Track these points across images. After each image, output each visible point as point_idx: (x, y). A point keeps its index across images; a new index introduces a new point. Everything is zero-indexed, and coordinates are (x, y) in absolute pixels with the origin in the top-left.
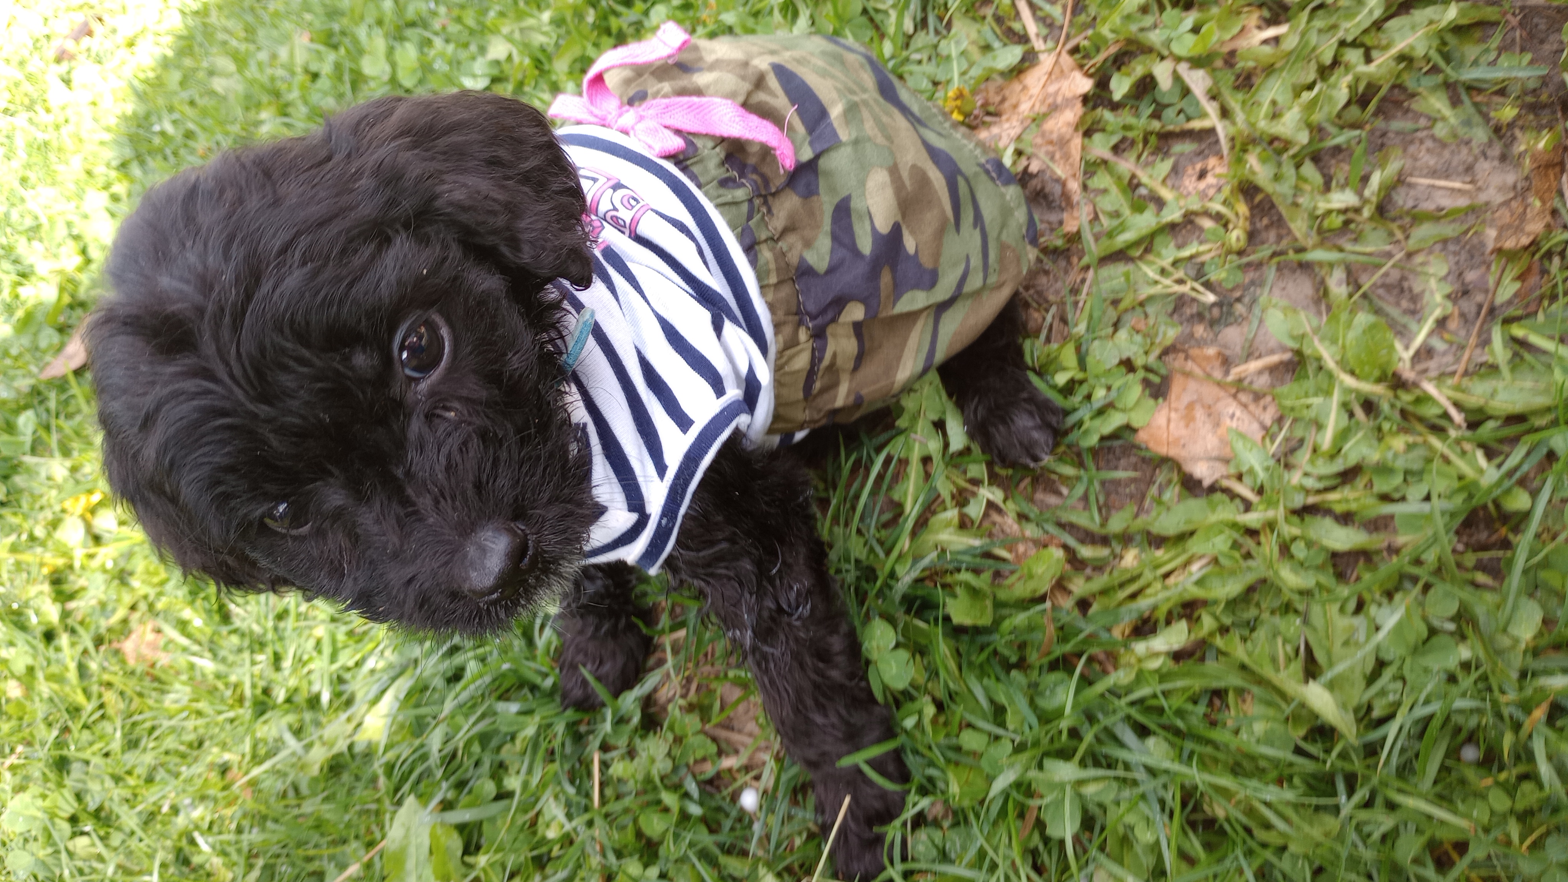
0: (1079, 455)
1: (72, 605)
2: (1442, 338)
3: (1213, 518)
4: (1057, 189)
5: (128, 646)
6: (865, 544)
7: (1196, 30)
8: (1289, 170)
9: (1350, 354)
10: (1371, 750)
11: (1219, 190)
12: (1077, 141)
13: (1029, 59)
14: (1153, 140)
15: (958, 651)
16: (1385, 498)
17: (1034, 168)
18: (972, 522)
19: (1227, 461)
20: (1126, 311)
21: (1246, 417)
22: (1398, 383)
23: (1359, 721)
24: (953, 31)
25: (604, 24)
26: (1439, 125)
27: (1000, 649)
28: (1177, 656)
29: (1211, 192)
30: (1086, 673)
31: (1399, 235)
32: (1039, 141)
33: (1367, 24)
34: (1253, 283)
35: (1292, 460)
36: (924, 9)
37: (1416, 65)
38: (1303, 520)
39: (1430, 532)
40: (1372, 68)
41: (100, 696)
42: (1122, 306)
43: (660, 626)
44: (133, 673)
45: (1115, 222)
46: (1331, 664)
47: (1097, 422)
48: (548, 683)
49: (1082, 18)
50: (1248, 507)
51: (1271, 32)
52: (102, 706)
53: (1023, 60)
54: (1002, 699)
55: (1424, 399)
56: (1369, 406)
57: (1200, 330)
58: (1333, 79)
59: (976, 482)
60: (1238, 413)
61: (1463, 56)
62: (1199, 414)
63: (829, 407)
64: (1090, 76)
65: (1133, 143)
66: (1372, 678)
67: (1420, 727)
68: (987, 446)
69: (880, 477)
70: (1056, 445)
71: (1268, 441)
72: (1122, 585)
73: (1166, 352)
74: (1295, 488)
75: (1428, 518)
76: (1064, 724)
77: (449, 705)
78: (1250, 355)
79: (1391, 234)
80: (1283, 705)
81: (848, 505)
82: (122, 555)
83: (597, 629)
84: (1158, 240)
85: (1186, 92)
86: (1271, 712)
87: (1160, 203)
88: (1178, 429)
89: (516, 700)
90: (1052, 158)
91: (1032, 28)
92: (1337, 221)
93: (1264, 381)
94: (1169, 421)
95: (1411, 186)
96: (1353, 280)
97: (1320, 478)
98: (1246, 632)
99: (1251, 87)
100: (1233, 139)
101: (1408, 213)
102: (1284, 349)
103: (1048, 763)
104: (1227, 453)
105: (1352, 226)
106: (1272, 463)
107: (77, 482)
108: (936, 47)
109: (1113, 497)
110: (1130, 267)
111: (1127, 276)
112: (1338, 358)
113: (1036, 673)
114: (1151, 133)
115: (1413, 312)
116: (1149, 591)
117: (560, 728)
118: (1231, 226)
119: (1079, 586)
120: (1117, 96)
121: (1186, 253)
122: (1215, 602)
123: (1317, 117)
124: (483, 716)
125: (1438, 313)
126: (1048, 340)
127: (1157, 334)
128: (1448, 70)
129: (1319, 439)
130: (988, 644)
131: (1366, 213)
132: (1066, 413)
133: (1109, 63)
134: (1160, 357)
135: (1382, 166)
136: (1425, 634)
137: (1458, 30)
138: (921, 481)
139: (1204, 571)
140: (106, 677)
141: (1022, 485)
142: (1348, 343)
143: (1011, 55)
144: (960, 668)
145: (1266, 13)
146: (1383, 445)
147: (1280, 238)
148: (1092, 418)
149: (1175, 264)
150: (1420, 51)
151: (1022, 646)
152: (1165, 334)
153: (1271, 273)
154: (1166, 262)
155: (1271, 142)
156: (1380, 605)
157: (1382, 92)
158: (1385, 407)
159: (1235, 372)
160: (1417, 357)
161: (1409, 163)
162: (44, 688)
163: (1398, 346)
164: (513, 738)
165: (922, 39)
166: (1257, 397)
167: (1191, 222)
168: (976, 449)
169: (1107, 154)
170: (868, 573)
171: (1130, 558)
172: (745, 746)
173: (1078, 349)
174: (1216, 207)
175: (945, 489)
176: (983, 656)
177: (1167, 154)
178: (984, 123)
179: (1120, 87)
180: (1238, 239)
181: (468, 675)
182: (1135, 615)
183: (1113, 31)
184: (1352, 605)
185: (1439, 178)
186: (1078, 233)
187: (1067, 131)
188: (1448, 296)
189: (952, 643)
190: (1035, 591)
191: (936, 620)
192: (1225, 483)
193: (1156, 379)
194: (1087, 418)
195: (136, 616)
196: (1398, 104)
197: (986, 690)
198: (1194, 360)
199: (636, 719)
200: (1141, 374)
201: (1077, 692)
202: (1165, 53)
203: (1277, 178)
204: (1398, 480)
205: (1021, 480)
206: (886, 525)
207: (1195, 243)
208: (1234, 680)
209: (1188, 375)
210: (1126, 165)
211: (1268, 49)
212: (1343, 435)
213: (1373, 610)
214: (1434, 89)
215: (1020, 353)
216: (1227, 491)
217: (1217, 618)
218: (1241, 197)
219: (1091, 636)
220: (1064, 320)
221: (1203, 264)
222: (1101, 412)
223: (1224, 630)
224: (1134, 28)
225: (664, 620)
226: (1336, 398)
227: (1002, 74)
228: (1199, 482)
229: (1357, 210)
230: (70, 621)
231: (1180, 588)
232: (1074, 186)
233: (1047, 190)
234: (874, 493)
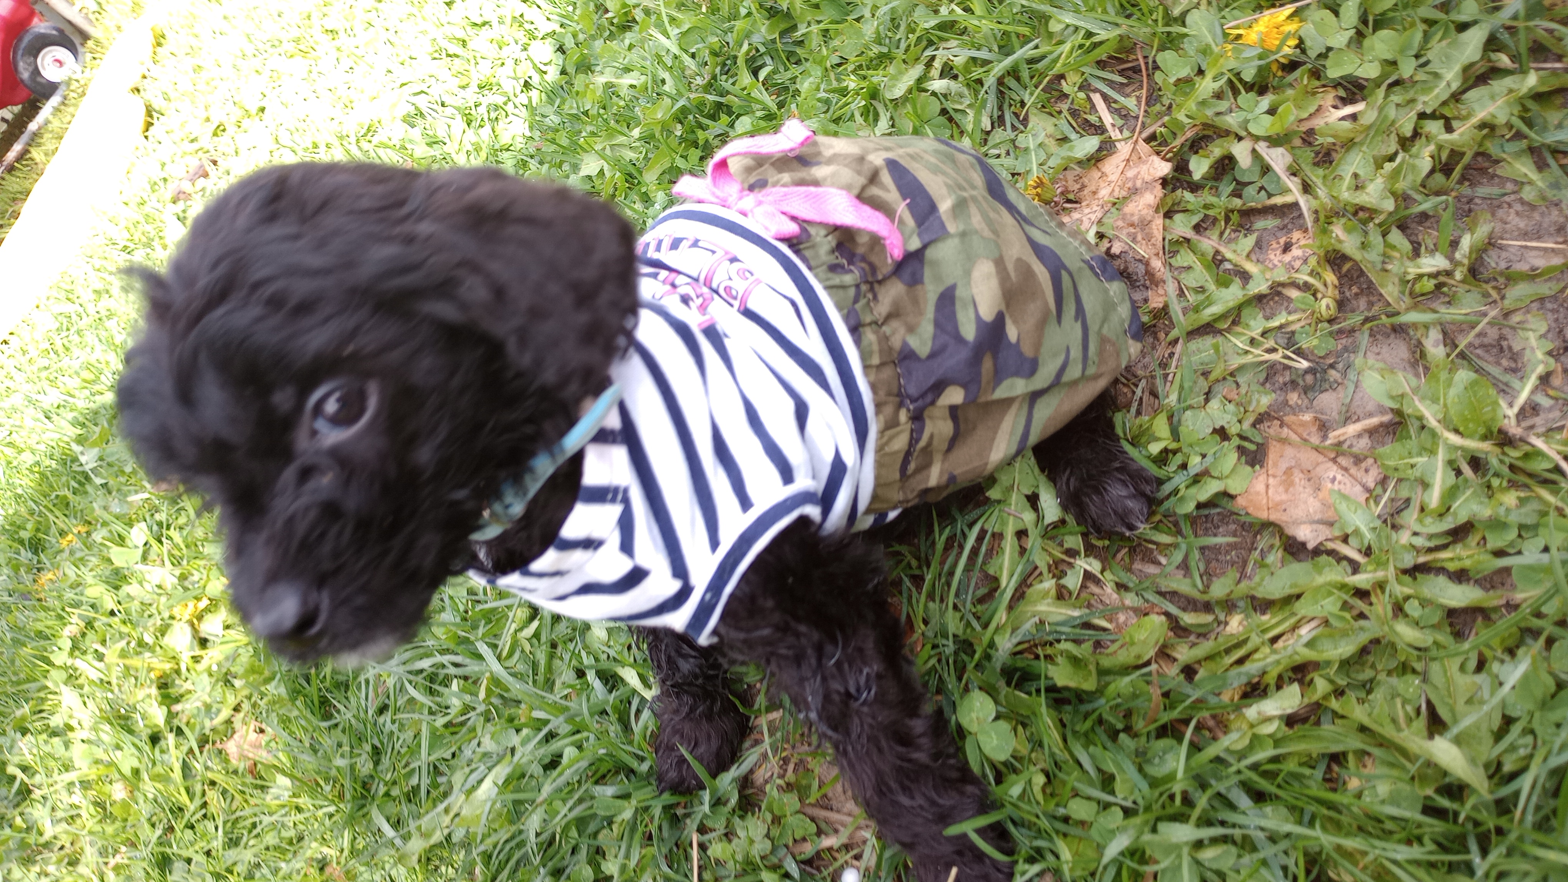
0: (1176, 524)
1: (177, 708)
2: (1548, 395)
3: (1320, 580)
4: (1141, 269)
5: (231, 747)
6: (961, 619)
7: (1272, 112)
8: (1375, 238)
9: (1452, 412)
10: (1504, 807)
11: (1305, 261)
12: (1159, 221)
13: (1107, 148)
14: (1235, 217)
15: (1061, 720)
16: (1499, 553)
17: (1116, 249)
18: (1070, 593)
19: (1331, 524)
20: (1218, 381)
21: (1347, 480)
22: (1505, 440)
23: (1490, 777)
24: (1030, 126)
25: (691, 137)
26: (1527, 188)
27: (1105, 716)
28: (1290, 721)
29: (1297, 264)
30: (1196, 739)
31: (1494, 294)
32: (1120, 223)
33: (1445, 96)
34: (1346, 349)
35: (1399, 520)
36: (1000, 108)
37: (1498, 132)
38: (1415, 579)
39: (1548, 585)
40: (1454, 136)
41: (204, 794)
42: (1212, 377)
43: (756, 707)
44: (235, 772)
45: (1201, 297)
46: (1455, 721)
47: (1193, 490)
48: (645, 767)
49: (1158, 108)
50: (1356, 568)
51: (1349, 110)
52: (205, 805)
53: (1100, 149)
54: (1111, 768)
55: (1534, 454)
56: (1476, 463)
57: (1294, 398)
58: (1414, 150)
59: (1072, 553)
60: (1339, 477)
61: (1546, 121)
62: (1298, 477)
63: (923, 486)
64: (1168, 160)
65: (1215, 220)
66: (1499, 735)
67: (1555, 780)
68: (1081, 519)
69: (975, 551)
70: (1152, 513)
71: (1372, 502)
72: (1228, 651)
73: (1261, 419)
74: (1404, 547)
75: (1548, 570)
76: (1177, 788)
77: (547, 789)
78: (1347, 420)
79: (1486, 295)
80: (1408, 765)
81: (943, 580)
82: (227, 659)
83: (692, 710)
84: (1245, 313)
85: (1266, 169)
86: (1395, 773)
87: (1245, 277)
88: (1277, 494)
89: (612, 784)
90: (1134, 240)
91: (1108, 119)
92: (1429, 285)
93: (1364, 443)
94: (1267, 486)
95: (1501, 248)
96: (1449, 339)
97: (1431, 537)
98: (1363, 695)
99: (1331, 163)
100: (1316, 212)
101: (1501, 274)
102: (1382, 410)
103: (1163, 827)
104: (1330, 515)
105: (1445, 289)
106: (1378, 523)
107: (186, 589)
108: (1013, 141)
109: (1213, 564)
110: (1220, 339)
111: (1216, 348)
112: (1440, 416)
113: (1144, 739)
114: (1232, 211)
115: (1514, 371)
116: (1256, 656)
117: (657, 811)
118: (1319, 296)
119: (1184, 653)
120: (1197, 176)
121: (1275, 323)
122: (1328, 663)
123: (1401, 185)
124: (580, 801)
125: (1540, 369)
126: (1139, 413)
127: (1250, 402)
128: (1532, 135)
129: (1426, 498)
130: (1094, 711)
131: (1458, 276)
132: (1160, 482)
133: (1186, 149)
134: (1254, 425)
135: (1471, 230)
136: (1553, 688)
137: (1538, 97)
138: (1016, 555)
139: (1314, 633)
140: (210, 775)
141: (1119, 556)
142: (1449, 401)
143: (1089, 144)
144: (1065, 740)
145: (1342, 93)
146: (1493, 502)
147: (1371, 304)
148: (1187, 487)
149: (1263, 334)
150: (1502, 119)
151: (1128, 714)
152: (1258, 402)
153: (1364, 338)
154: (1256, 333)
155: (1355, 214)
156: (1502, 662)
157: (1466, 159)
158: (1494, 462)
159: (1333, 436)
160: (1522, 414)
161: (1498, 227)
162: (149, 787)
163: (1503, 404)
164: (610, 823)
165: (999, 135)
166: (1358, 460)
167: (1279, 294)
168: (1070, 519)
169: (1190, 234)
170: (965, 646)
171: (1235, 624)
172: (844, 825)
173: (1170, 418)
174: (1303, 277)
175: (1042, 561)
176: (1088, 724)
177: (1249, 231)
178: (1064, 209)
179: (1199, 167)
180: (1328, 307)
181: (565, 760)
182: (1244, 680)
183: (1188, 116)
184: (1473, 664)
185: (1531, 240)
186: (1165, 308)
187: (1148, 213)
188: (1549, 353)
189: (1054, 713)
190: (1139, 657)
191: (1038, 691)
192: (1330, 545)
193: (1252, 447)
194: (1182, 487)
195: (241, 715)
196: (1483, 171)
197: (1092, 757)
198: (1289, 427)
199: (734, 801)
200: (1236, 441)
201: (1188, 757)
202: (1243, 133)
203: (1364, 246)
204: (1513, 534)
205: (1118, 551)
206: (981, 600)
207: (1284, 313)
208: (1354, 743)
209: (1284, 441)
210: (1208, 243)
211: (1347, 124)
212: (1451, 494)
213: (1495, 667)
214: (1518, 155)
215: (1111, 426)
216: (1331, 553)
217: (1331, 681)
218: (1328, 268)
219: (1199, 701)
220: (1154, 394)
221: (1293, 333)
222: (1196, 480)
223: (1339, 693)
224: (1210, 113)
225: (761, 701)
226: (1441, 456)
227: (1080, 163)
228: (1303, 545)
229: (1449, 274)
230: (176, 722)
231: (1290, 651)
232: (1157, 264)
233: (1130, 270)
234: (968, 569)
